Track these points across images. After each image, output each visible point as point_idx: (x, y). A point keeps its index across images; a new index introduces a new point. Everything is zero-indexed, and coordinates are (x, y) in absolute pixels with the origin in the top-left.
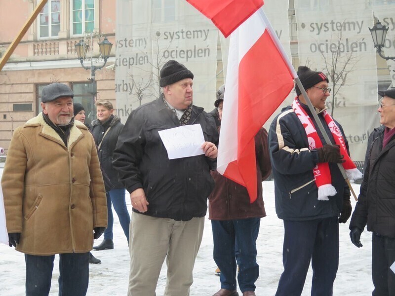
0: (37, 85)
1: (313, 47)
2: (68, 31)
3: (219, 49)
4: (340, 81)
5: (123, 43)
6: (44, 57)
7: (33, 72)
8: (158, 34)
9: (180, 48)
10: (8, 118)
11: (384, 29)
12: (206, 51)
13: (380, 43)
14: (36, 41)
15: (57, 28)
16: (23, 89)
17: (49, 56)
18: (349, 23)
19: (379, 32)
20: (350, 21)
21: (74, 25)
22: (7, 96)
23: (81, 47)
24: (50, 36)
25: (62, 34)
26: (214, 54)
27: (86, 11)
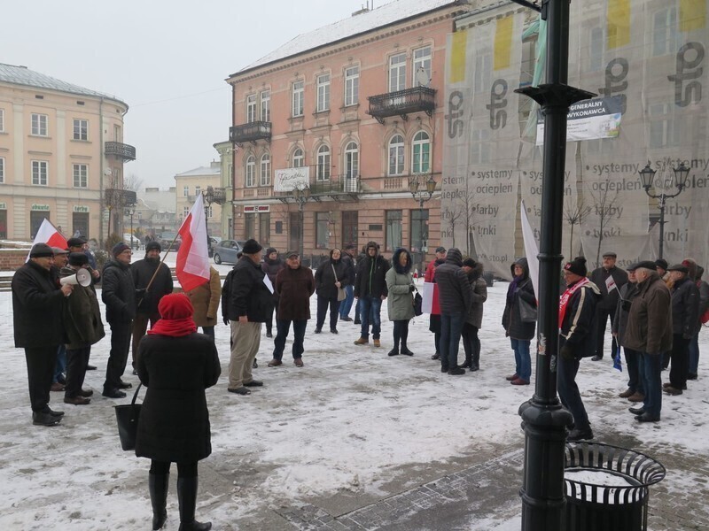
0: (386, 211)
1: (595, 185)
2: (410, 171)
3: (519, 186)
4: (617, 215)
5: (447, 180)
6: (392, 190)
7: (383, 200)
8: (473, 174)
9: (490, 185)
10: (366, 235)
11: (652, 172)
12: (510, 187)
13: (647, 183)
14: (386, 177)
15: (401, 168)
16: (377, 213)
17: (395, 189)
18: (626, 165)
19: (647, 175)
20: (628, 164)
21: (414, 165)
22: (364, 219)
23: (414, 185)
24: (397, 174)
25: (405, 173)
26: (515, 190)
27: (423, 155)
